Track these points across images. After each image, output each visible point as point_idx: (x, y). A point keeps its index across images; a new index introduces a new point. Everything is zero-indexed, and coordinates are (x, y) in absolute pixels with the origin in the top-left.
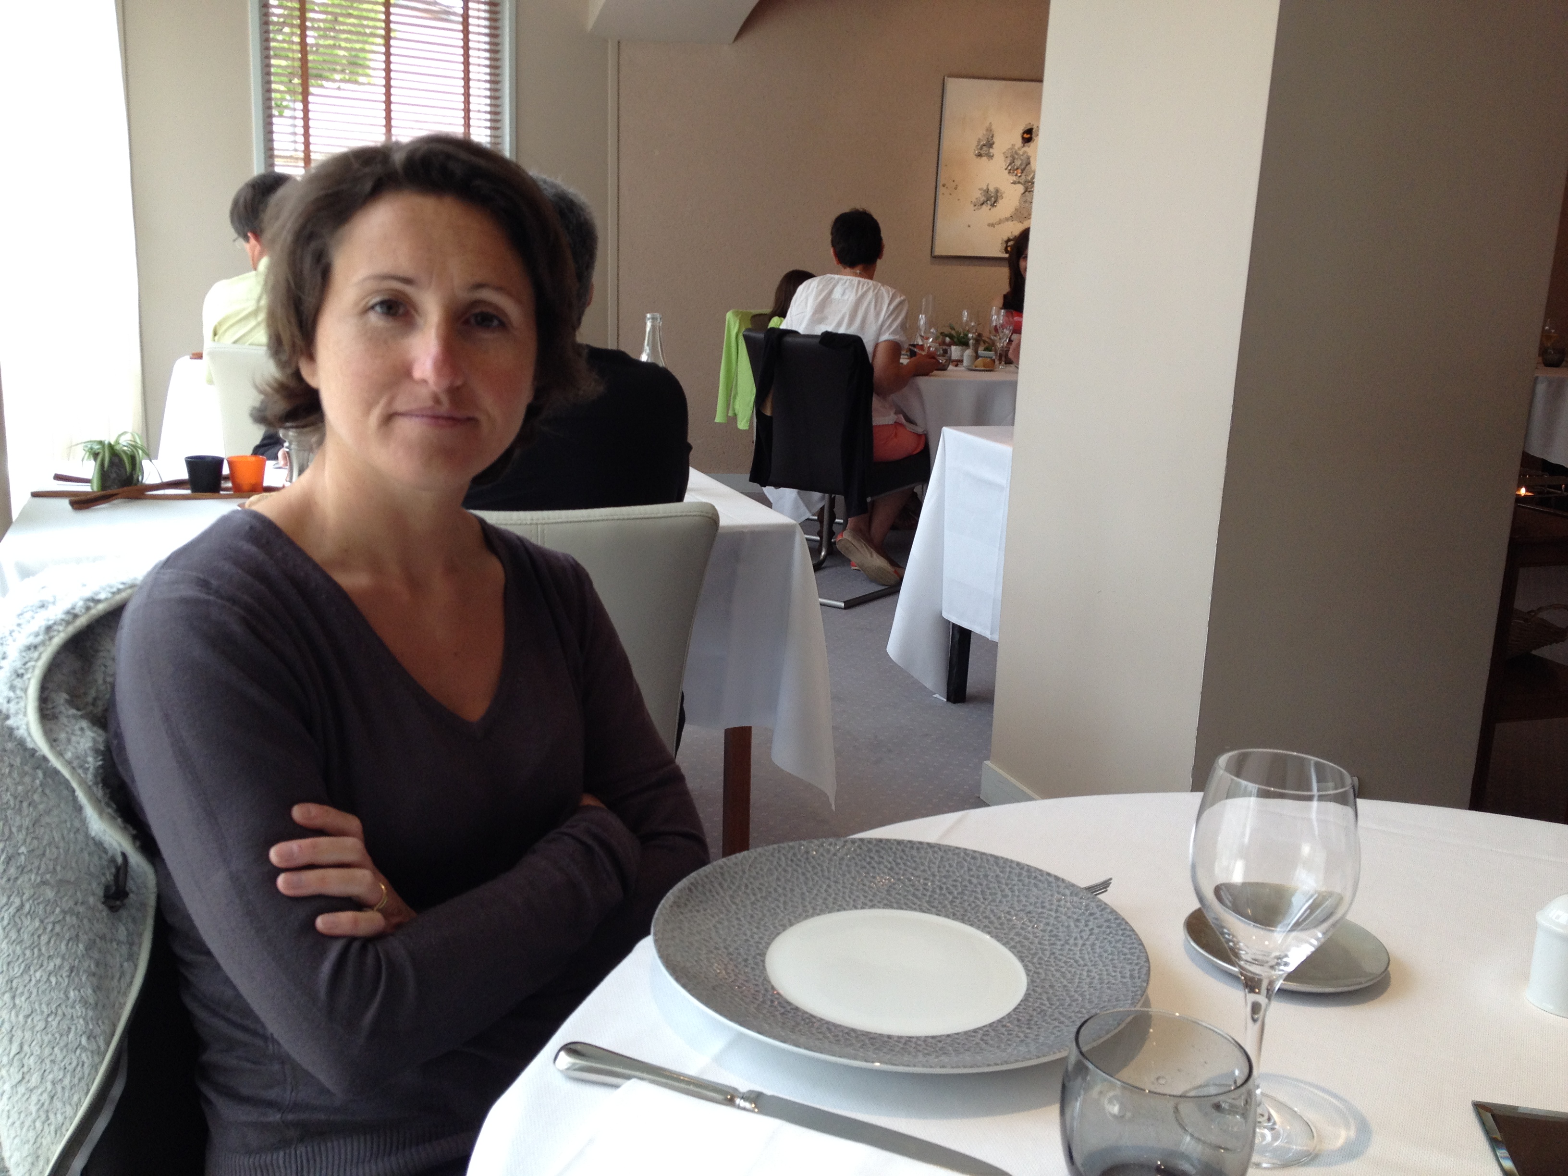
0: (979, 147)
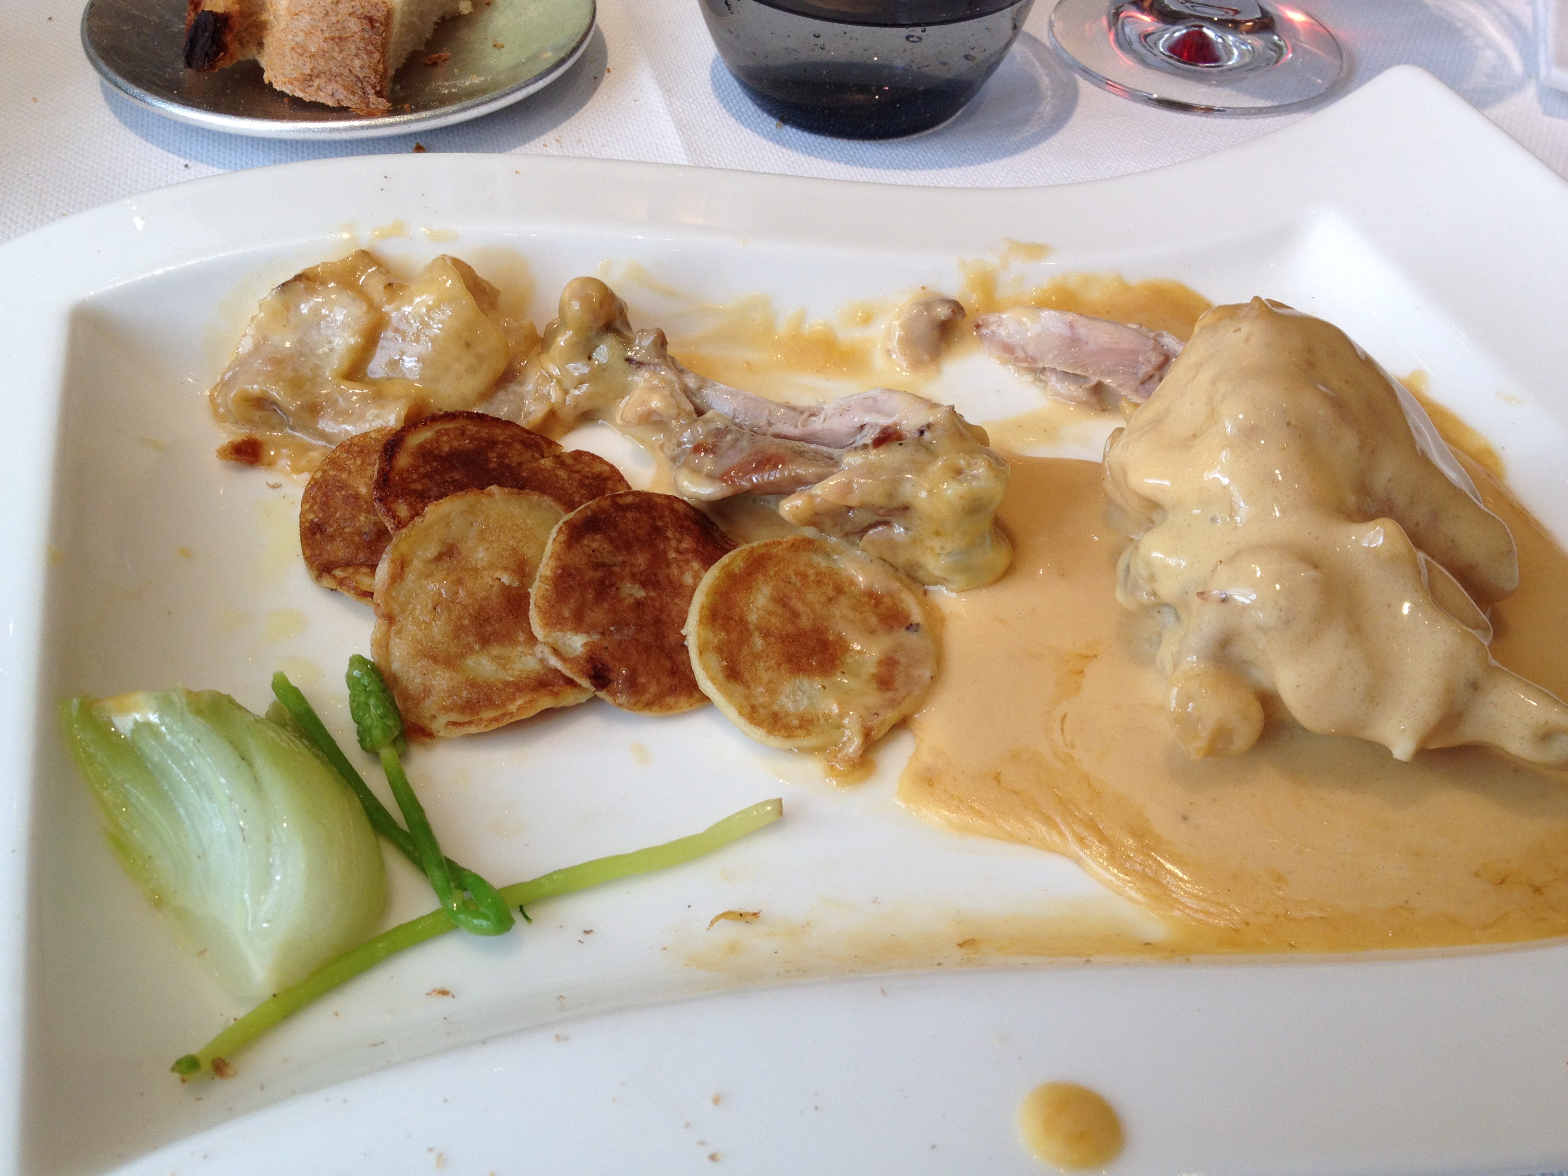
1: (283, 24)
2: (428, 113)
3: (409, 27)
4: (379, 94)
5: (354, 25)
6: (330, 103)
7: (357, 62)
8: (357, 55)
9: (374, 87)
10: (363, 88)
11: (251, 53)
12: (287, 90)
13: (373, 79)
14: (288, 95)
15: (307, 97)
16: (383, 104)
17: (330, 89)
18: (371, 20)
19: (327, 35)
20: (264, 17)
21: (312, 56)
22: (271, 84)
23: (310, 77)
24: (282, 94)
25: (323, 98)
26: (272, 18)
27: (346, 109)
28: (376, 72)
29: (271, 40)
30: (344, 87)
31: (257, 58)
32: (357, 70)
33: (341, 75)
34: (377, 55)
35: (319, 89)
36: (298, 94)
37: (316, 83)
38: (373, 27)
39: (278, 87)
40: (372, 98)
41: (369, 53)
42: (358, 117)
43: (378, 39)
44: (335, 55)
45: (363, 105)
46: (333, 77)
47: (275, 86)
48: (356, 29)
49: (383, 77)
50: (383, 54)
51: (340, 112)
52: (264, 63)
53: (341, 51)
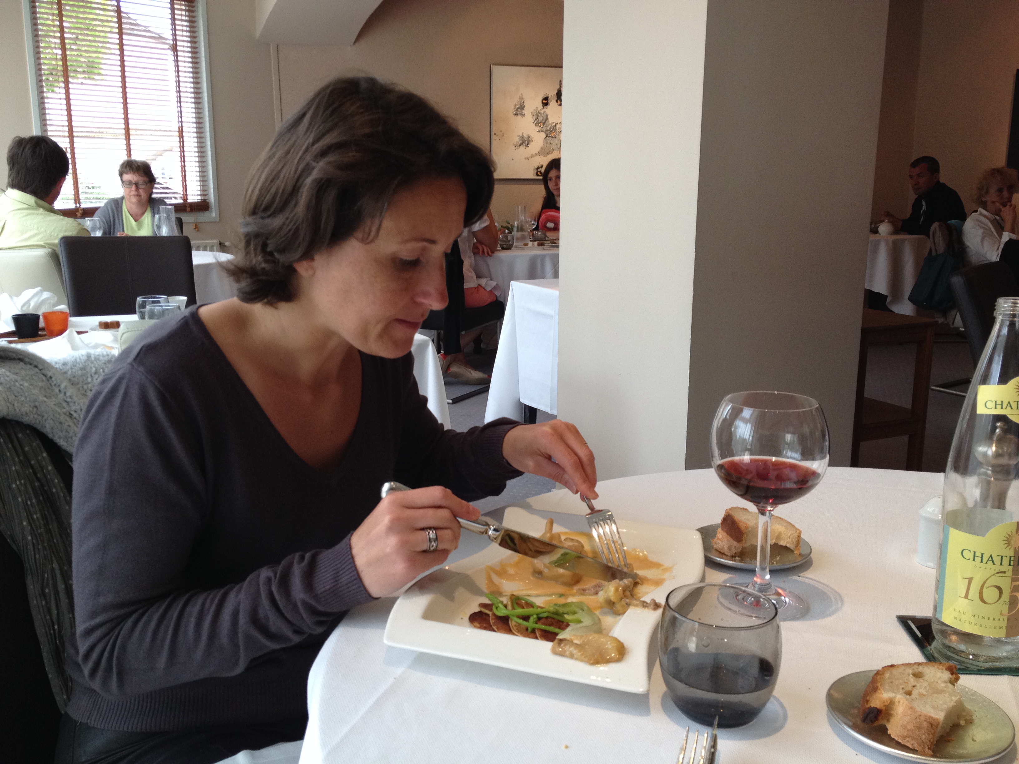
0: (516, 109)
1: (899, 717)
2: (947, 760)
3: (942, 727)
4: (929, 749)
5: (925, 724)
6: (911, 747)
7: (924, 736)
8: (924, 734)
9: (928, 746)
10: (924, 745)
11: (884, 722)
12: (896, 738)
13: (928, 743)
14: (896, 740)
15: (903, 743)
16: (930, 752)
17: (912, 742)
18: (931, 724)
19: (915, 725)
20: (892, 712)
21: (908, 730)
22: (890, 735)
23: (906, 737)
24: (894, 739)
25: (908, 745)
26: (895, 713)
27: (917, 751)
28: (930, 741)
29: (892, 720)
30: (918, 744)
31: (886, 725)
32: (923, 739)
33: (917, 739)
34: (931, 736)
35: (908, 741)
36: (900, 741)
37: (907, 739)
38: (932, 726)
39: (893, 736)
40: (927, 749)
41: (929, 734)
42: (921, 755)
43: (933, 731)
44: (916, 732)
45: (922, 751)
46: (913, 739)
47: (892, 736)
48: (926, 726)
49: (932, 743)
50: (934, 736)
51: (914, 751)
52: (888, 726)
53: (919, 731)
